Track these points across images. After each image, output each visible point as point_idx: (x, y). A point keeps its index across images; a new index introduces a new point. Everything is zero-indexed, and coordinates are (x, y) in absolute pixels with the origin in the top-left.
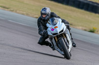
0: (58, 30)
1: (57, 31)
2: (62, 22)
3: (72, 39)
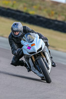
1: (34, 49)
2: (40, 38)
3: (51, 58)
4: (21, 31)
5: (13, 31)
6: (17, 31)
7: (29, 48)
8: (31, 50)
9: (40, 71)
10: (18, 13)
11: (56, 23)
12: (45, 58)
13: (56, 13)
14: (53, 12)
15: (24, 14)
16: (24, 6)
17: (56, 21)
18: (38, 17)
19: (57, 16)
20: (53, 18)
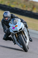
0: (18, 28)
2: (21, 22)
3: (29, 35)
4: (9, 17)
5: (4, 17)
6: (7, 17)
7: (14, 28)
8: (15, 30)
9: (20, 44)
10: (5, 7)
11: (27, 12)
12: (24, 35)
13: (26, 7)
14: (25, 6)
15: (8, 7)
16: (8, 3)
17: (27, 11)
18: (16, 9)
19: (27, 8)
20: (25, 9)
